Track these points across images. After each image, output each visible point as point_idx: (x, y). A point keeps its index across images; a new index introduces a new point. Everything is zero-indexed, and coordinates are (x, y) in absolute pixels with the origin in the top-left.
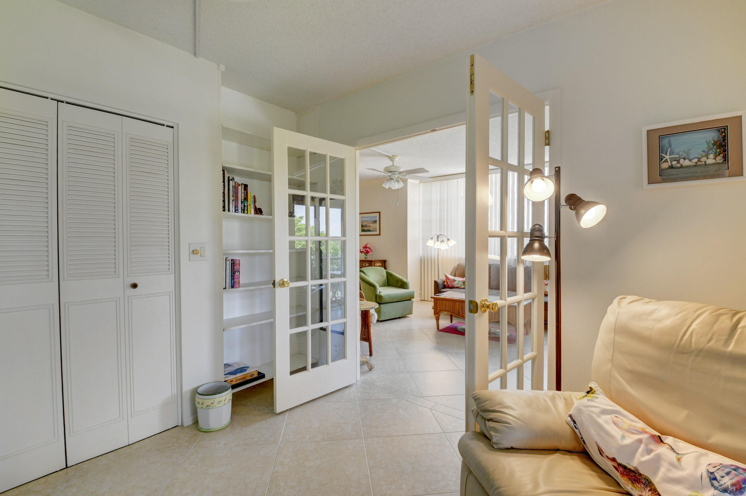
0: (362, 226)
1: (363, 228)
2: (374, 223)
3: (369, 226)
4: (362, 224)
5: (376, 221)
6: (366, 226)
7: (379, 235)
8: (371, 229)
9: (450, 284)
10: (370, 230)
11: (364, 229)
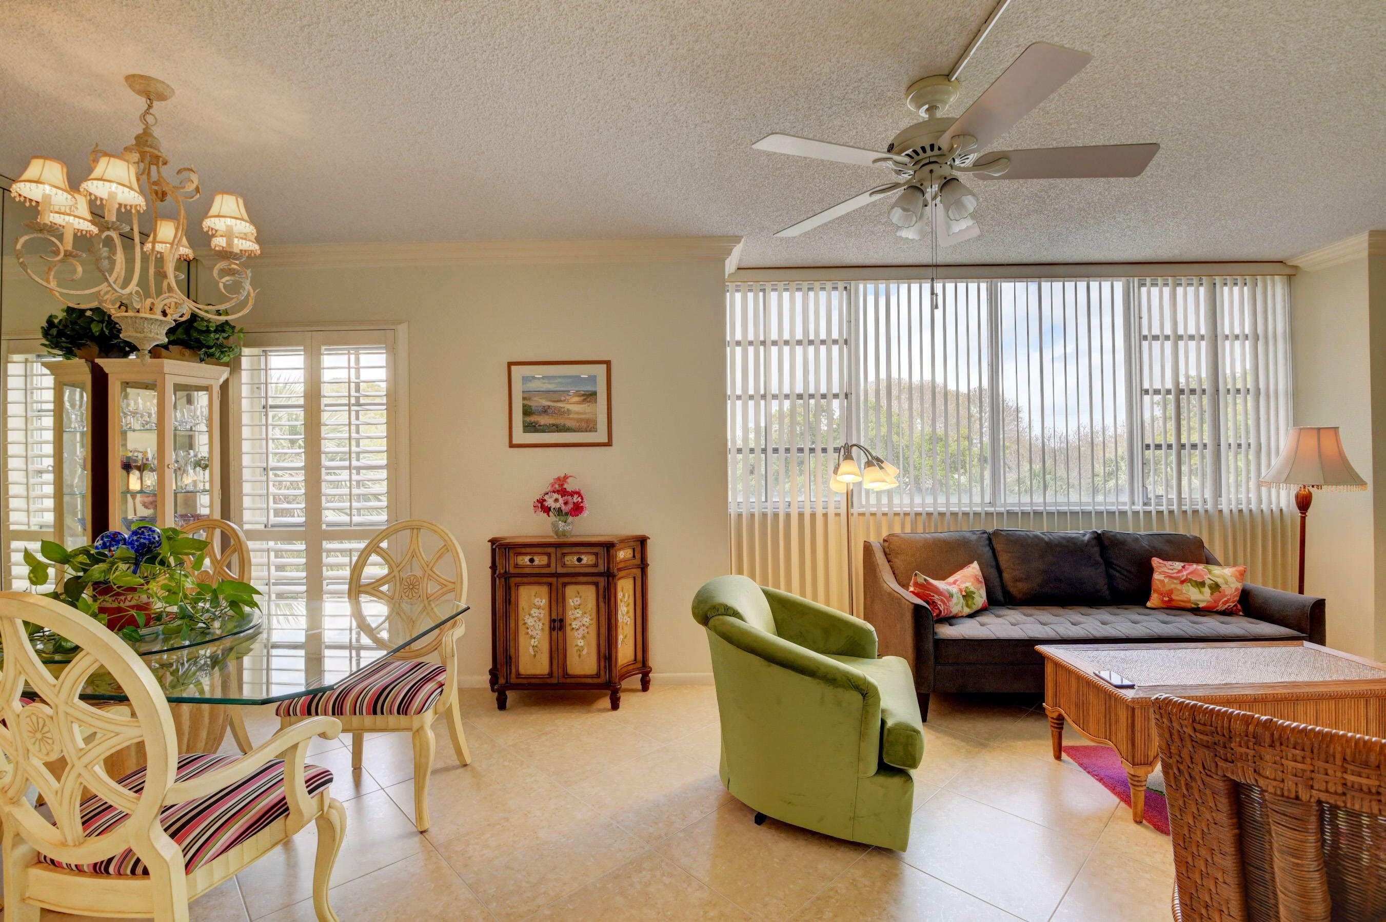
0: (527, 412)
1: (528, 419)
2: (584, 400)
3: (560, 412)
4: (526, 402)
5: (594, 394)
6: (545, 411)
7: (609, 444)
8: (569, 424)
9: (944, 610)
10: (564, 425)
11: (536, 423)
